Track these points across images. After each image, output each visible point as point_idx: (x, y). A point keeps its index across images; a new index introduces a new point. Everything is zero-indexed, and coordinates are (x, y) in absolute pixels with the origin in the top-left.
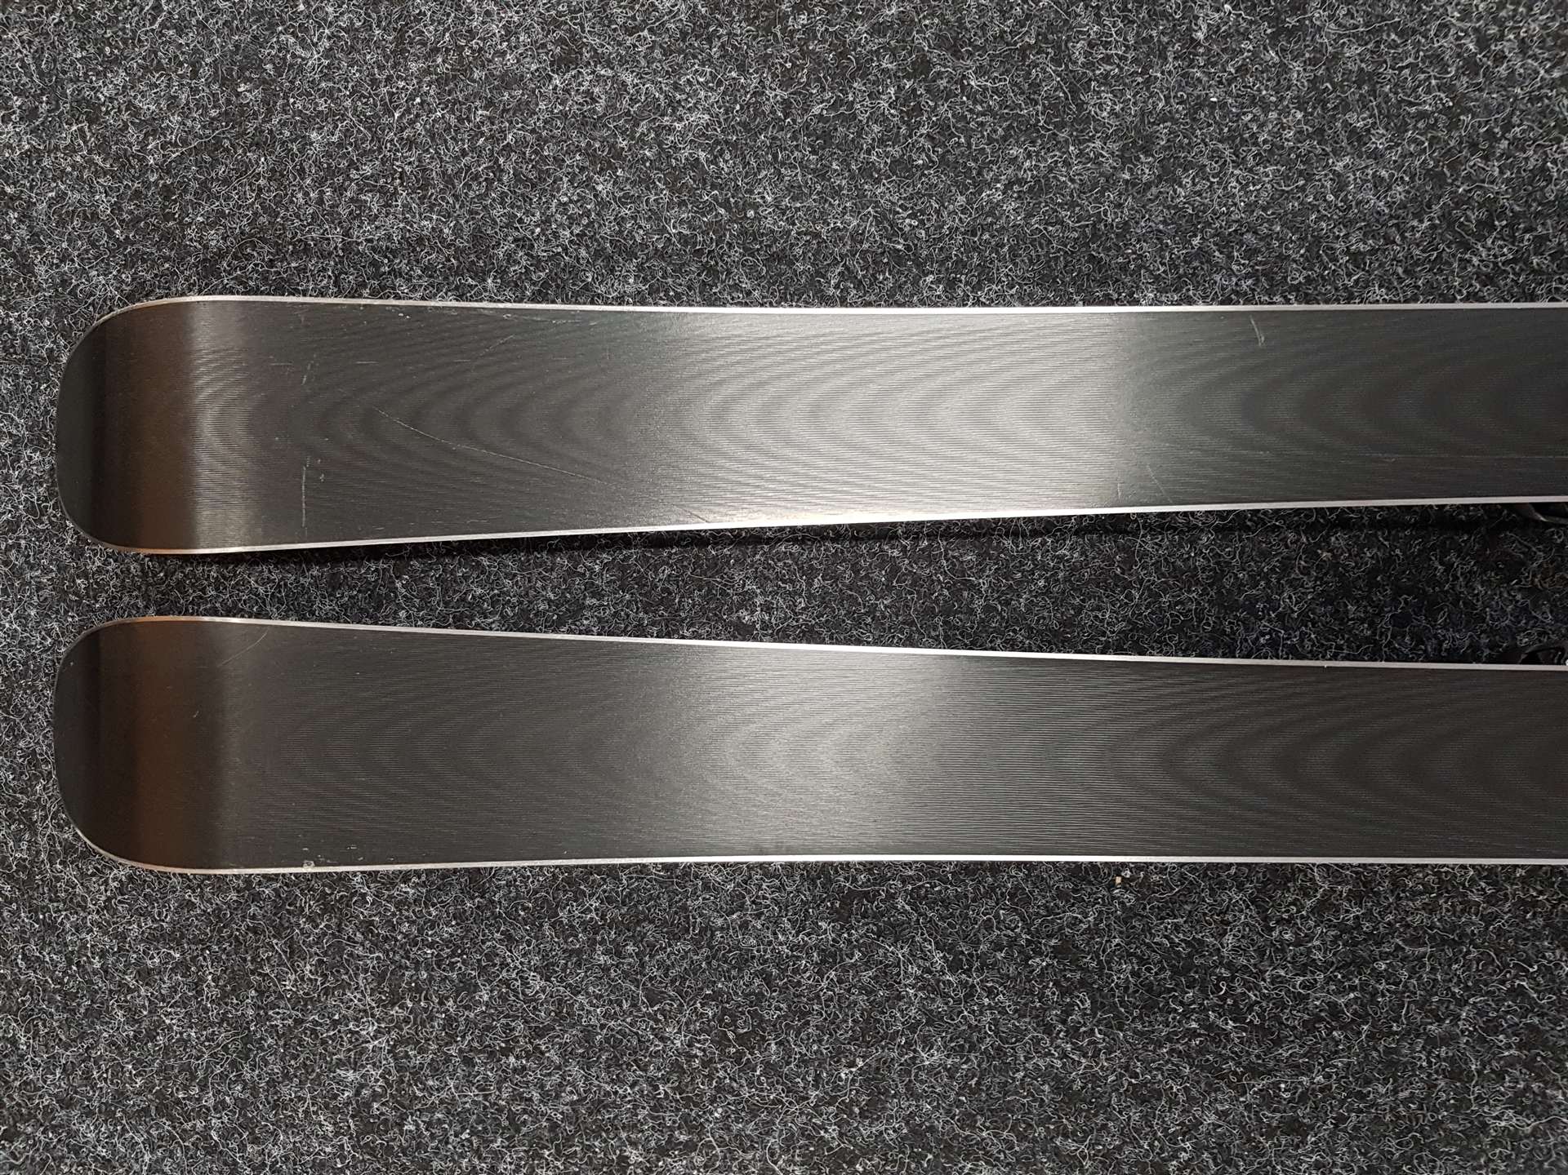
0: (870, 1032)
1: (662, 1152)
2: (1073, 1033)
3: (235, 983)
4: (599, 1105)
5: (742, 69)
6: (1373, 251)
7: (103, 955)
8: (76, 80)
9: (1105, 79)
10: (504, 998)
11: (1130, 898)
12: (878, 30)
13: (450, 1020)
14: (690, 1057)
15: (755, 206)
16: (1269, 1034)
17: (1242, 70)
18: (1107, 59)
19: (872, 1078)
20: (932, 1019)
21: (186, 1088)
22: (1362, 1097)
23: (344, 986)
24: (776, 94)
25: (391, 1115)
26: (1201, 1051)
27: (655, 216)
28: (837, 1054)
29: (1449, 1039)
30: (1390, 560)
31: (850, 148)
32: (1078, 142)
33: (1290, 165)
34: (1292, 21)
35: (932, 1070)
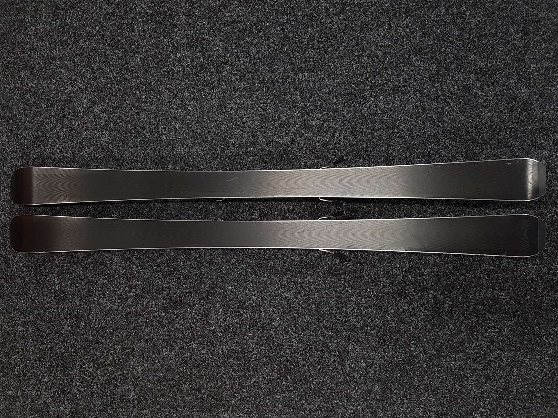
0: (130, 279)
1: (100, 298)
2: (159, 278)
3: (36, 273)
4: (90, 291)
5: (112, 131)
6: (201, 161)
7: (16, 269)
8: (14, 131)
9: (164, 134)
10: (76, 275)
11: (168, 258)
12: (132, 126)
13: (68, 278)
14: (104, 284)
15: (114, 152)
16: (186, 278)
17: (183, 133)
18: (164, 131)
19: (130, 286)
20: (139, 277)
21: (29, 290)
22: (200, 287)
23: (53, 273)
24: (117, 135)
25: (59, 294)
26: (177, 281)
27: (99, 153)
28: (125, 283)
29: (211, 279)
30: (204, 207)
31: (127, 144)
32: (160, 143)
33: (190, 147)
34: (190, 126)
35: (139, 285)
